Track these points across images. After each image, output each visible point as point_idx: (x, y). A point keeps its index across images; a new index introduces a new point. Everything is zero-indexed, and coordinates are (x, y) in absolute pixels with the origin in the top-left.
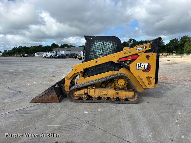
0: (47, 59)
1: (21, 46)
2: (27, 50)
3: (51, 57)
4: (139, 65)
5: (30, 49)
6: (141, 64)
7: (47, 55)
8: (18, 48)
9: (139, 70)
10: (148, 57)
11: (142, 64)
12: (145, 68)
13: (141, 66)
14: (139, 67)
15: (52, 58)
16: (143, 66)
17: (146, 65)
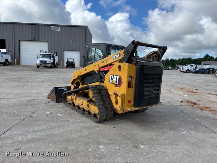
0: (183, 73)
1: (169, 59)
2: (174, 62)
3: (187, 71)
4: (112, 78)
5: (177, 62)
6: (113, 76)
7: (183, 69)
8: (165, 61)
9: (111, 83)
10: (120, 67)
11: (115, 76)
12: (116, 82)
13: (114, 79)
14: (112, 80)
15: (188, 73)
16: (115, 80)
17: (118, 77)
